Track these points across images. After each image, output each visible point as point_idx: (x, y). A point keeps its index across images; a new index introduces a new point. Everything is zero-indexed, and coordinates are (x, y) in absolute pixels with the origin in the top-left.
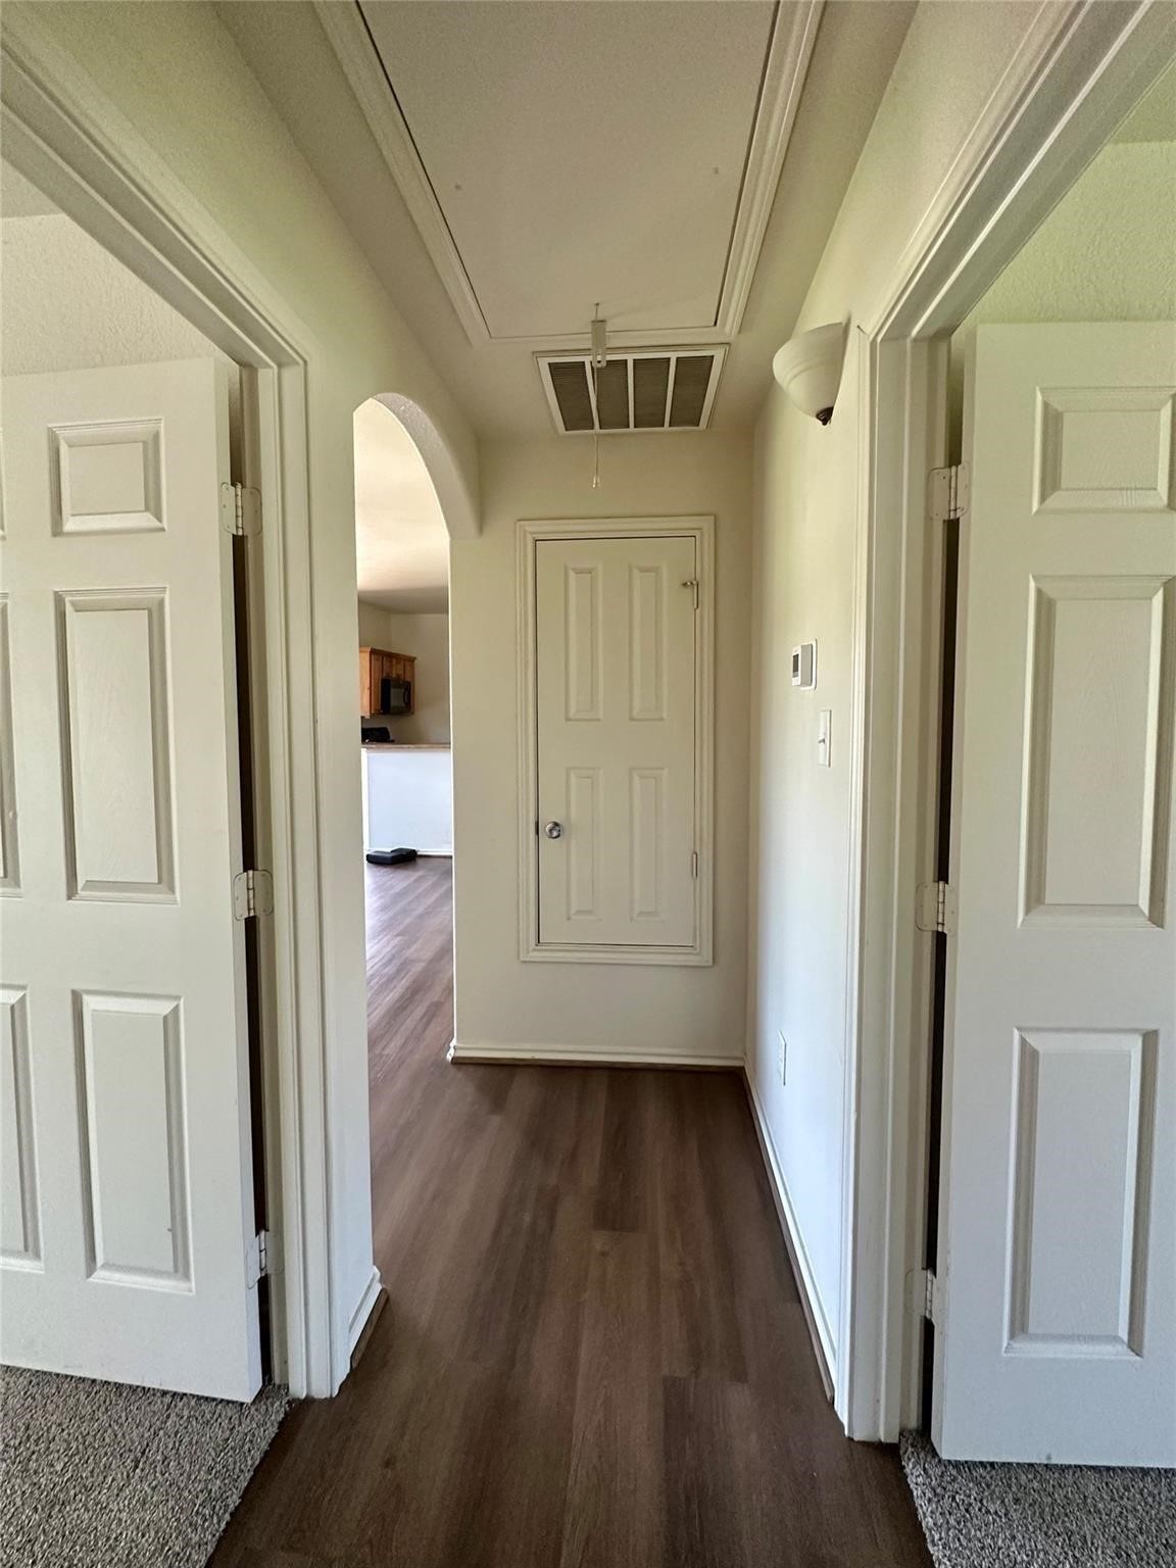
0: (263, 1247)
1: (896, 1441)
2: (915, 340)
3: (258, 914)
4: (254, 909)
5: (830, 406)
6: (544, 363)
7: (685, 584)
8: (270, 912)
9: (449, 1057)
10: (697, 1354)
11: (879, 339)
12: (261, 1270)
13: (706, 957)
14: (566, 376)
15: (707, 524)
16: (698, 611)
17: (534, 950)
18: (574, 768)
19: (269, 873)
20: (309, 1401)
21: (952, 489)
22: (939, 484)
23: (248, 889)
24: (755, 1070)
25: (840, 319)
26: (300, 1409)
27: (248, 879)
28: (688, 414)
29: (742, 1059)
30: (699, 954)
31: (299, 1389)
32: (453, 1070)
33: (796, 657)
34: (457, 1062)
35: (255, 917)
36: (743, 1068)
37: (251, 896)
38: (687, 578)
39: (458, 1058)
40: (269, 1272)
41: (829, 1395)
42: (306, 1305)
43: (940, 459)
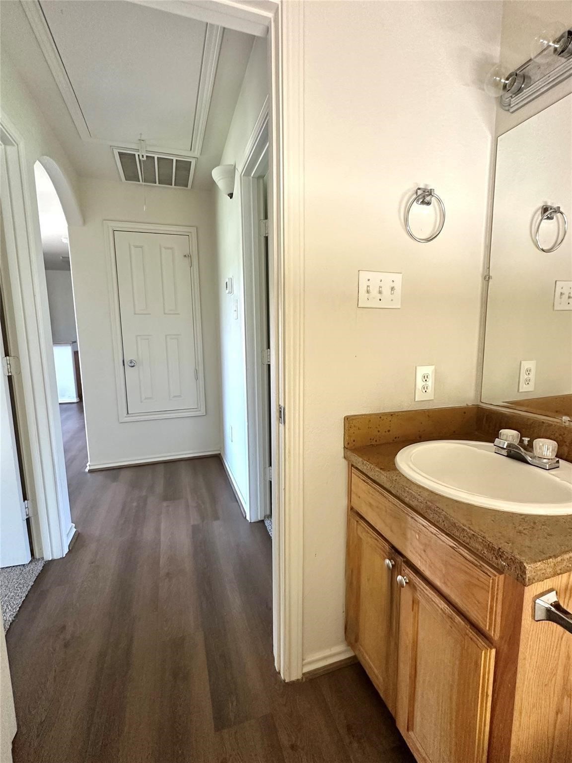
0: (27, 506)
1: (263, 519)
2: (253, 178)
3: (13, 374)
4: (11, 372)
5: (232, 192)
6: (116, 152)
7: (185, 256)
8: (19, 373)
9: (87, 470)
10: (203, 518)
11: (242, 174)
12: (27, 515)
13: (203, 412)
14: (127, 159)
15: (193, 230)
16: (192, 268)
17: (126, 417)
18: (140, 336)
19: (17, 358)
20: (53, 561)
21: (266, 227)
22: (262, 225)
23: (8, 364)
24: (224, 451)
25: (233, 163)
26: (48, 564)
27: (7, 360)
28: (182, 181)
29: (219, 450)
30: (200, 411)
31: (48, 557)
32: (89, 474)
33: (227, 283)
34: (91, 471)
35: (11, 376)
36: (220, 454)
37: (9, 367)
38: (187, 253)
39: (91, 470)
40: (30, 516)
41: (244, 516)
42: (49, 525)
43: (262, 217)
